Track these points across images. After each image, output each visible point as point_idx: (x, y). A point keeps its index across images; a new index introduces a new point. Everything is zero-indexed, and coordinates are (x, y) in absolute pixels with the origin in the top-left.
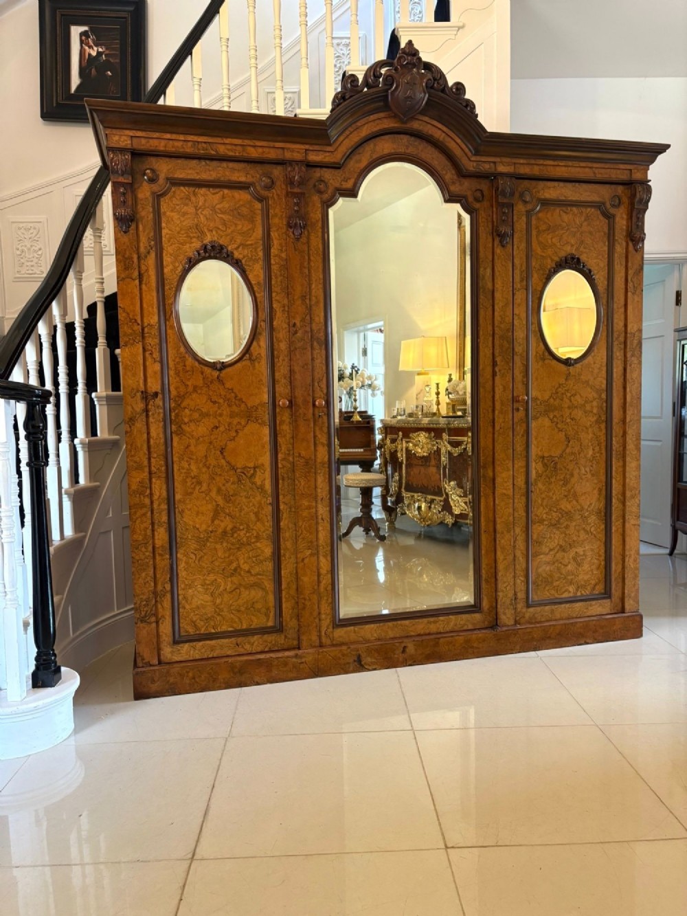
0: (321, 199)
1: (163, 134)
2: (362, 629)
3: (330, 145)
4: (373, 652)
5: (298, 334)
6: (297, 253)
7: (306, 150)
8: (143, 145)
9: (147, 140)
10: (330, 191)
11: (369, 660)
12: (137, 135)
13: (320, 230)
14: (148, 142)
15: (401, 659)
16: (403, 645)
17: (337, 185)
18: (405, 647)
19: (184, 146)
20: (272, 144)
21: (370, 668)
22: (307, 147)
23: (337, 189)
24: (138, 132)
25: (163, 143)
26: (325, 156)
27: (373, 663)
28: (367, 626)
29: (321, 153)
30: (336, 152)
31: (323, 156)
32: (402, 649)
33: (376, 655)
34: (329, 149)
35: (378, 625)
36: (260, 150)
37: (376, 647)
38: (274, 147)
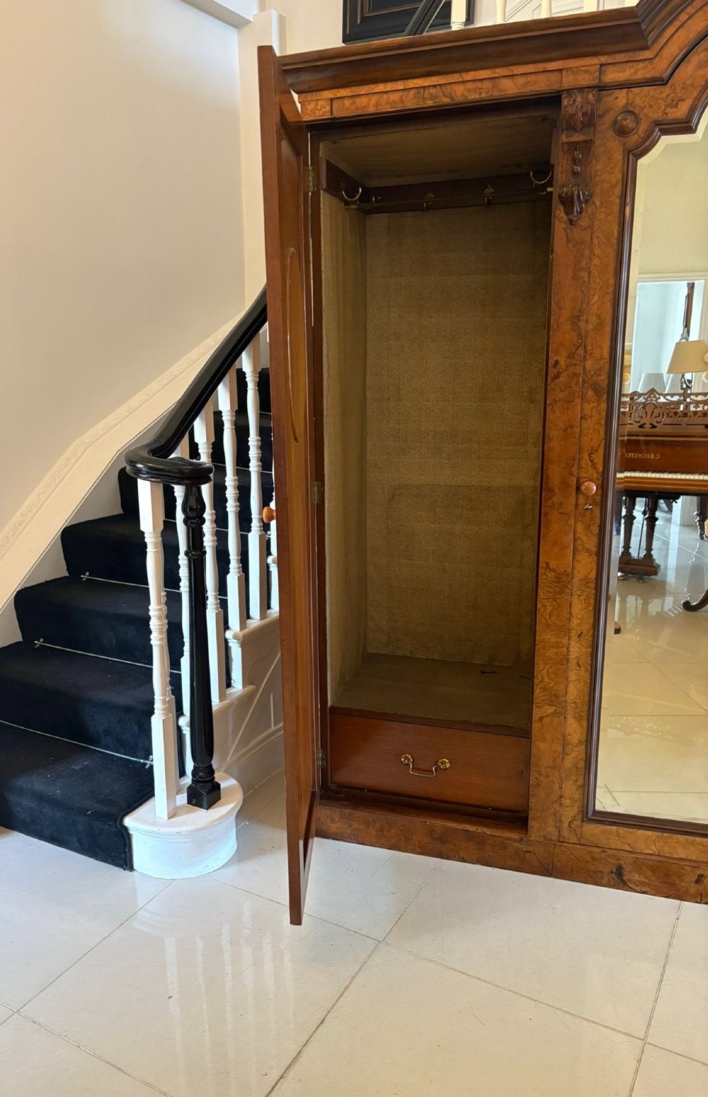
0: (624, 144)
1: (373, 86)
2: (631, 833)
3: (646, 48)
4: (644, 868)
5: (561, 379)
6: (570, 246)
7: (601, 65)
8: (347, 109)
9: (351, 100)
10: (643, 127)
11: (636, 877)
12: (339, 95)
13: (618, 201)
14: (354, 103)
15: (692, 891)
16: (699, 872)
17: (657, 115)
18: (701, 876)
19: (404, 98)
20: (540, 67)
21: (637, 889)
22: (603, 59)
23: (657, 123)
24: (340, 90)
25: (374, 99)
26: (636, 72)
27: (643, 884)
28: (640, 832)
29: (630, 64)
30: (658, 59)
31: (632, 70)
32: (696, 877)
33: (649, 873)
34: (647, 54)
35: (660, 834)
36: (521, 80)
37: (651, 863)
38: (545, 71)
